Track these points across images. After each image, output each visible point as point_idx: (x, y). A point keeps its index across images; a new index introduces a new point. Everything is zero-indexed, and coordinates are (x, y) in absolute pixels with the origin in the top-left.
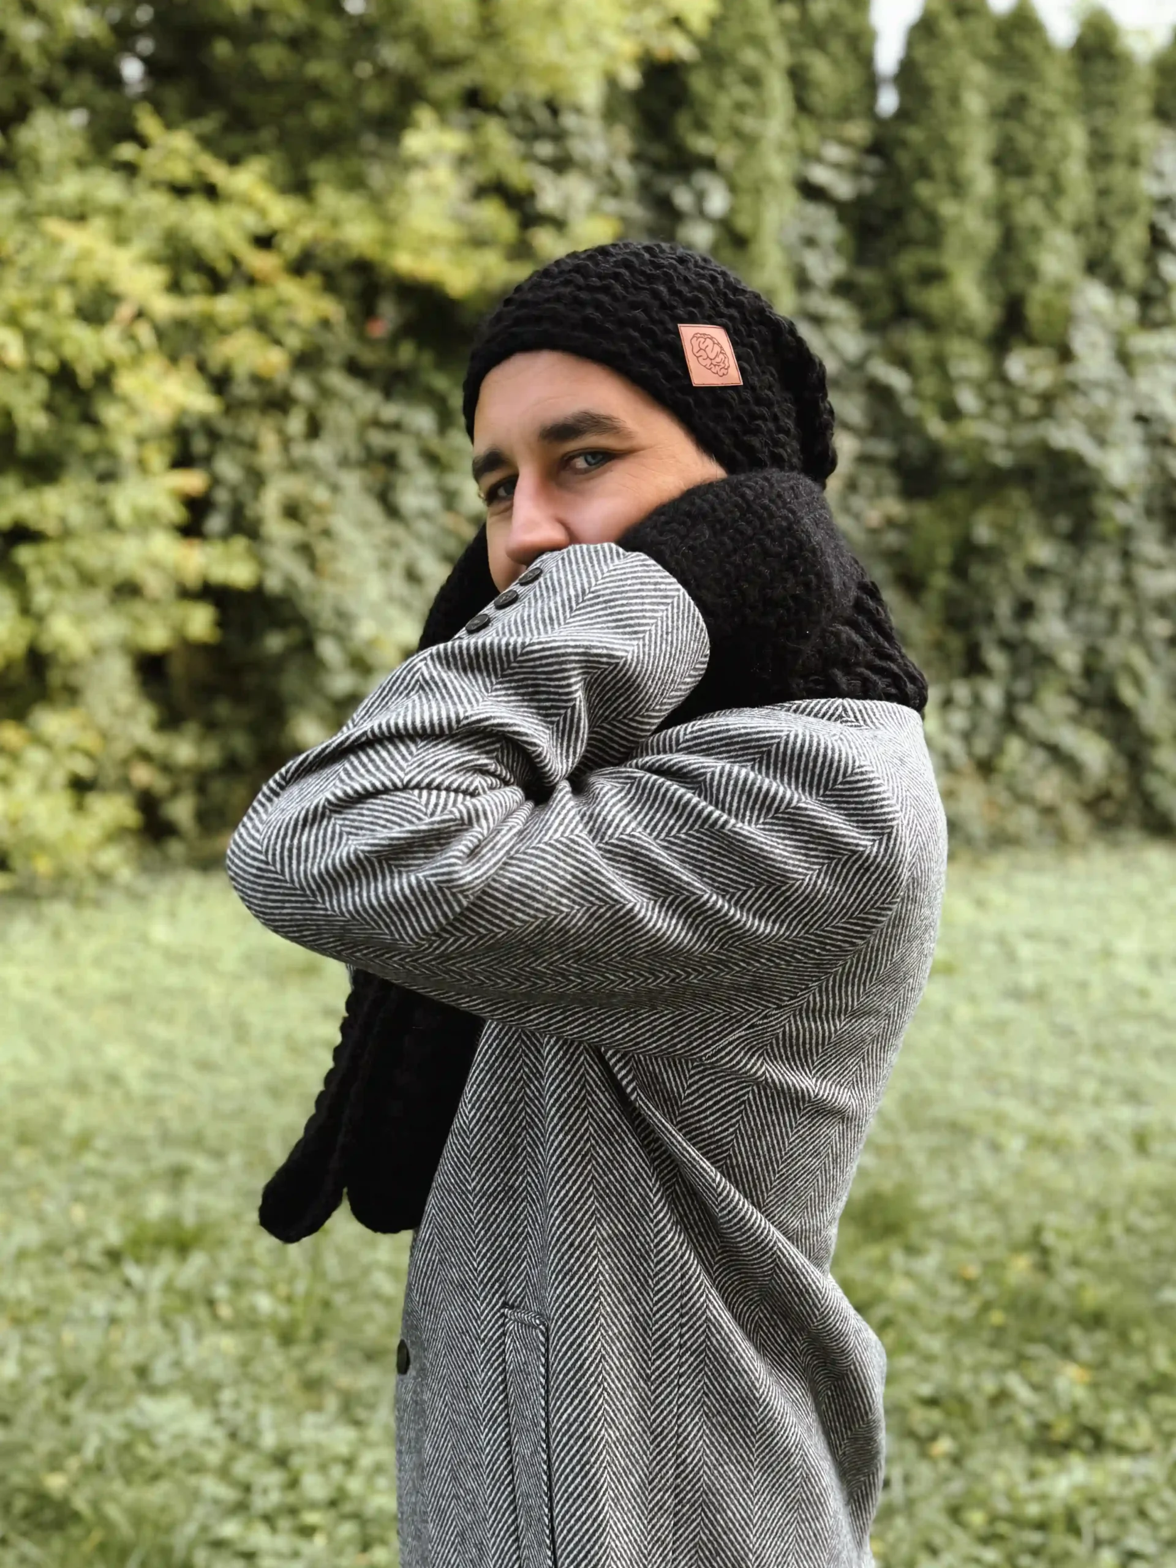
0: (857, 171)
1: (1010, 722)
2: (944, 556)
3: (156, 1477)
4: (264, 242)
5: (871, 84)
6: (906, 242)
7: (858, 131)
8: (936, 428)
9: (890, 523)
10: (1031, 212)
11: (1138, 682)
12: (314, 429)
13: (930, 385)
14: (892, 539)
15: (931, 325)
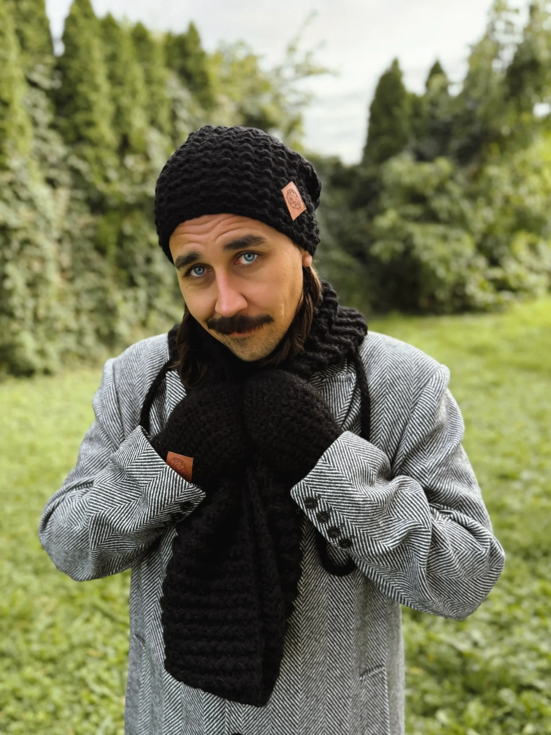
0: (52, 78)
2: (112, 238)
5: (50, 42)
6: (77, 109)
7: (49, 61)
8: (101, 186)
10: (125, 101)
13: (96, 168)
15: (93, 144)
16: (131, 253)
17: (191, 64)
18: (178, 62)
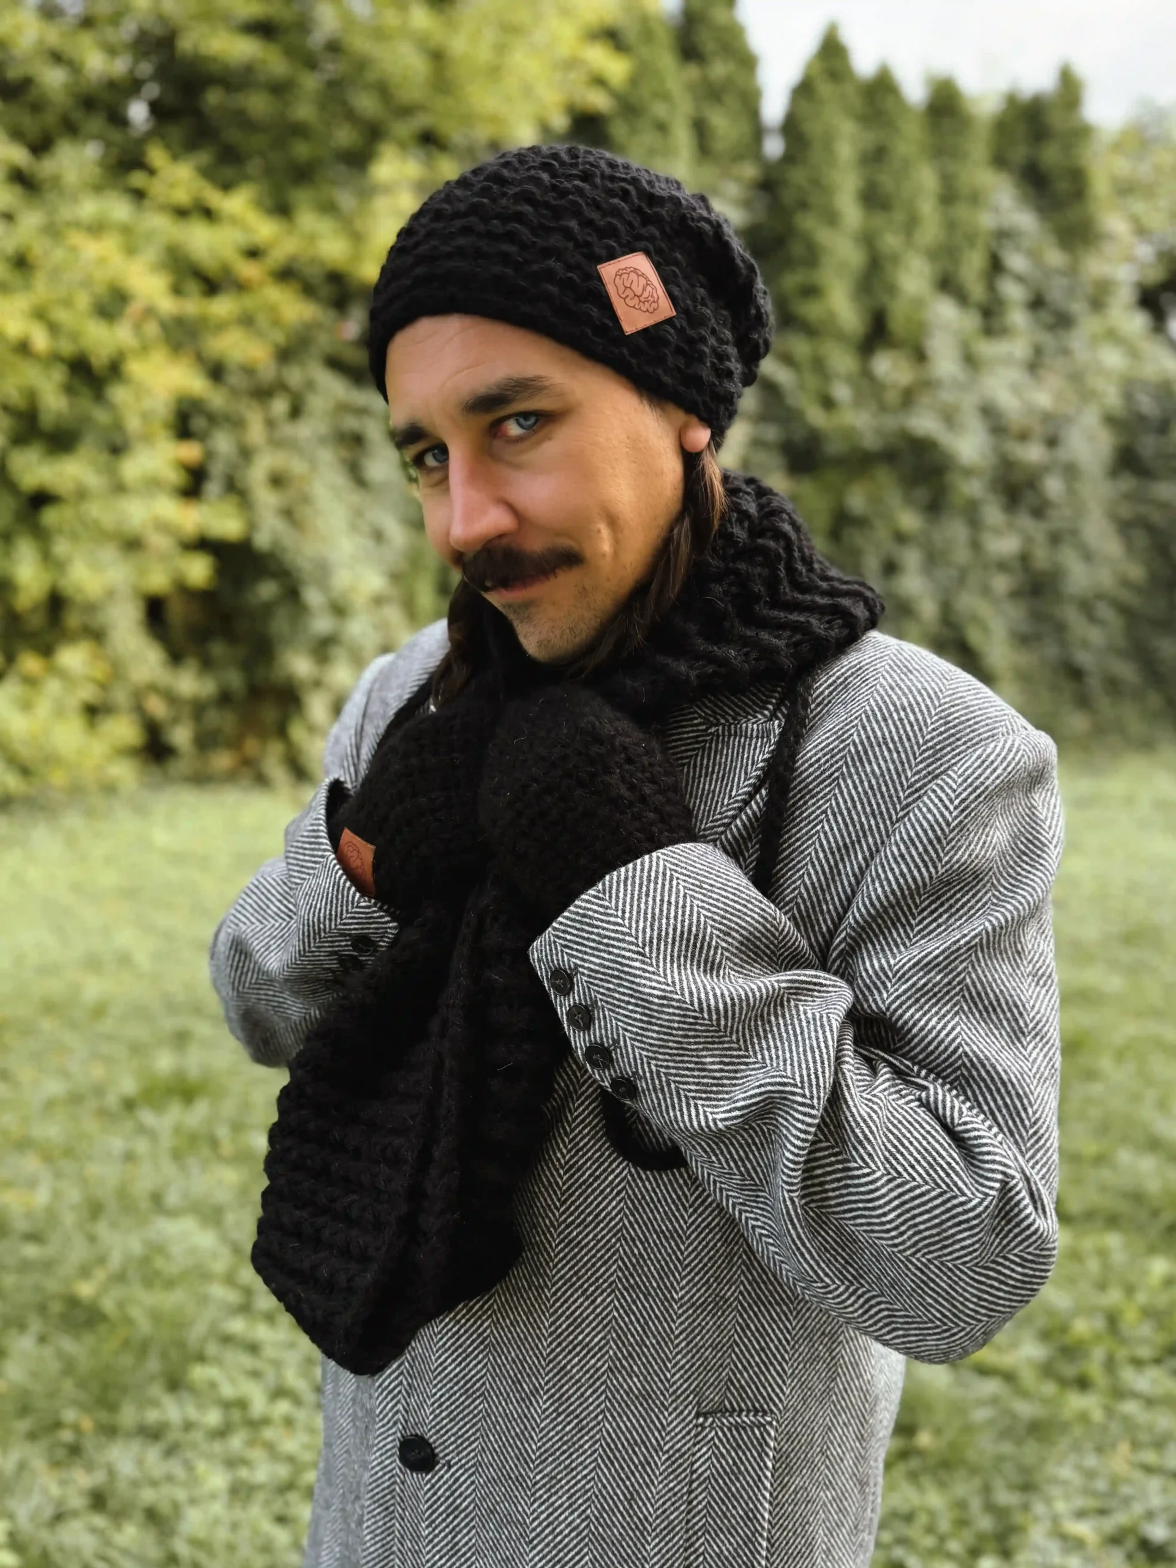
0: (749, 204)
2: (822, 522)
3: (170, 1284)
4: (253, 253)
5: (758, 132)
6: (789, 264)
7: (750, 171)
8: (816, 416)
10: (891, 241)
11: (985, 629)
12: (296, 412)
13: (812, 381)
15: (810, 331)
17: (1051, 155)
18: (1019, 153)
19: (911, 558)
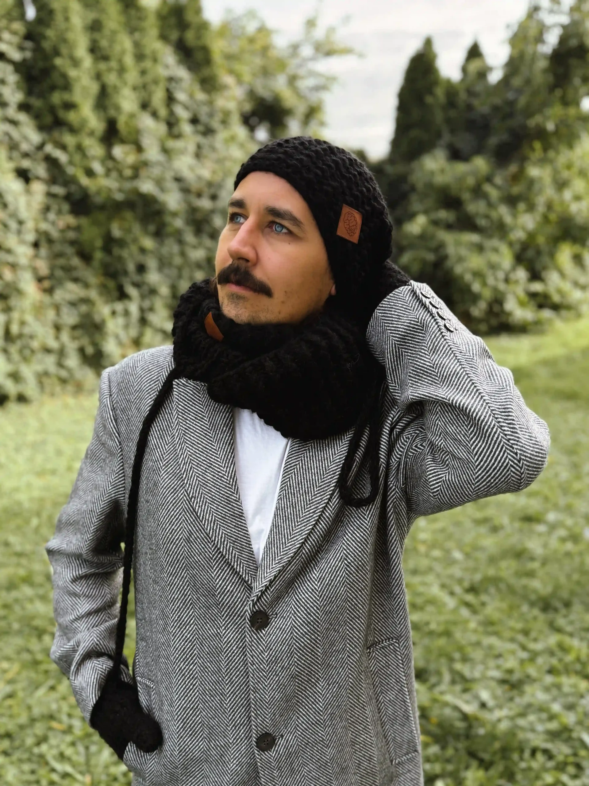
0: (21, 48)
1: (143, 321)
2: (99, 243)
7: (18, 27)
8: (84, 181)
9: (69, 228)
10: (111, 79)
13: (77, 158)
14: (71, 235)
16: (120, 259)
18: (174, 35)
19: (152, 263)
